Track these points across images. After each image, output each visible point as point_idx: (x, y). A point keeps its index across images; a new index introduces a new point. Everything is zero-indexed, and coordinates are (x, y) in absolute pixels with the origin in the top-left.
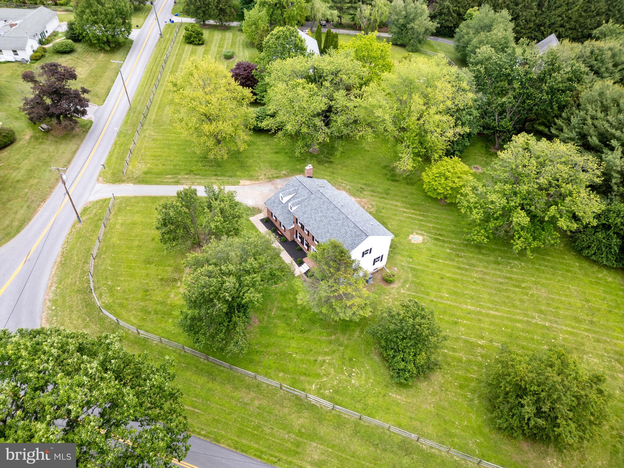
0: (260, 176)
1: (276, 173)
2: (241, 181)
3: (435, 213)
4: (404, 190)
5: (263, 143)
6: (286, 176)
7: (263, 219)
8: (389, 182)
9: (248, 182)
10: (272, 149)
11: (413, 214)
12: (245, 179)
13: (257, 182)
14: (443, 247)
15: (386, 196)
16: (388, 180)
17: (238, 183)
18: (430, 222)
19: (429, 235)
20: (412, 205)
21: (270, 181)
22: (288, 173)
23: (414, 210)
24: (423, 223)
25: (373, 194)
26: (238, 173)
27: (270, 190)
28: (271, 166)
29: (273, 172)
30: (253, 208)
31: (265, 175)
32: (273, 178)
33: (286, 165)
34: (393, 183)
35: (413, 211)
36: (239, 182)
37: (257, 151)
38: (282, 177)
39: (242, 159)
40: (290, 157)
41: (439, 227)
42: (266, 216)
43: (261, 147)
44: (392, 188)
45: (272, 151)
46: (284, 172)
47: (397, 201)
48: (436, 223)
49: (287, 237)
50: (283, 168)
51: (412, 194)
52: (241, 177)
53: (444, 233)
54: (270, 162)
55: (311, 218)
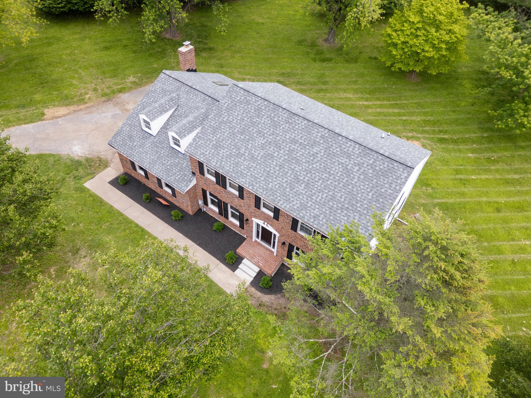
0: (86, 93)
1: (116, 84)
2: (46, 111)
3: (412, 97)
4: (347, 72)
5: (76, 36)
6: (137, 85)
7: (117, 179)
8: (317, 65)
9: (62, 111)
10: (96, 44)
11: (381, 106)
12: (54, 106)
13: (82, 107)
14: (460, 151)
15: (324, 87)
16: (314, 60)
17: (41, 117)
18: (412, 114)
19: (426, 135)
20: (371, 92)
21: (109, 100)
22: (141, 79)
23: (378, 99)
24: (404, 118)
25: (303, 87)
26: (37, 97)
27: (114, 116)
28: (104, 72)
29: (110, 82)
30: (87, 160)
31: (95, 90)
32: (114, 92)
33: (131, 67)
34: (324, 64)
35: (378, 102)
36: (43, 114)
37: (68, 52)
38: (130, 89)
39: (39, 70)
40: (134, 52)
41: (432, 118)
42: (122, 171)
43: (74, 44)
44: (327, 73)
45: (96, 47)
46: (131, 79)
47: (345, 90)
48: (425, 114)
49: (183, 207)
50: (127, 72)
51: (362, 75)
52: (45, 104)
53: (446, 127)
54: (99, 66)
55: (240, 155)
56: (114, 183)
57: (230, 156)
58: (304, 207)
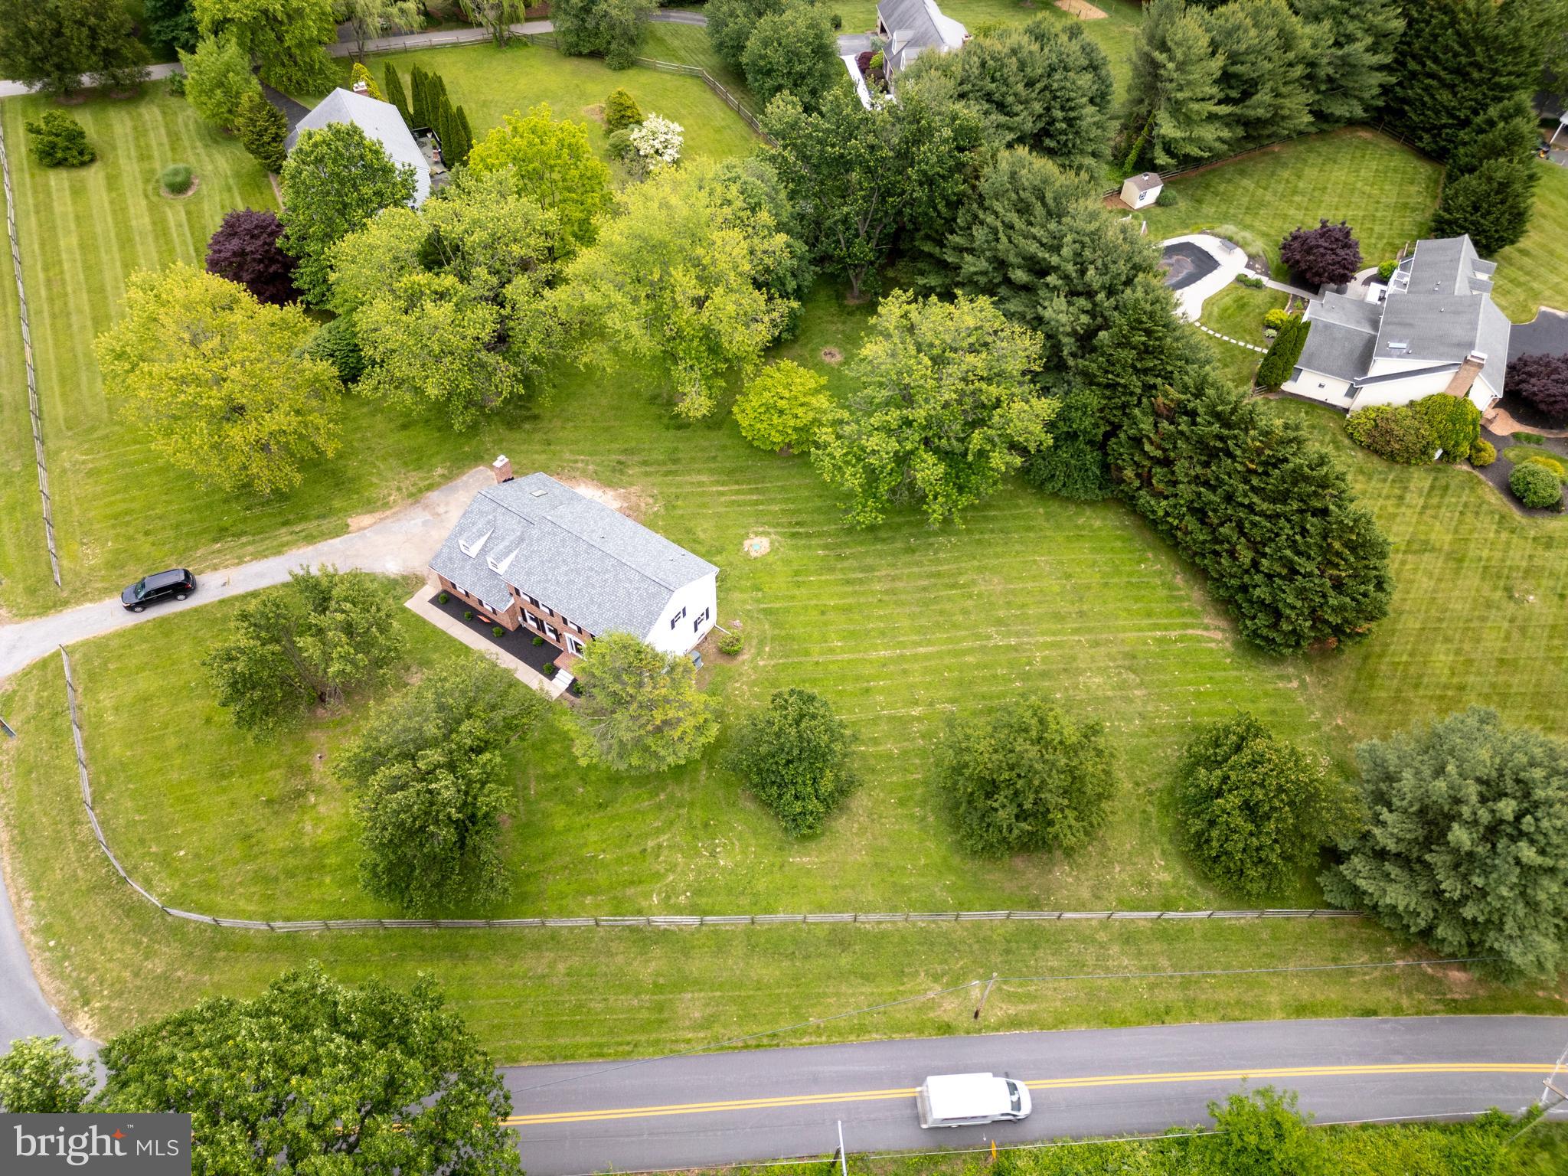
0: (390, 495)
1: (422, 479)
2: (349, 521)
3: (778, 479)
4: (706, 444)
5: (365, 410)
6: (447, 478)
7: (437, 597)
8: (672, 433)
9: (366, 520)
10: (391, 420)
11: (738, 492)
12: (358, 514)
13: (388, 513)
14: (809, 547)
15: (674, 468)
16: (667, 428)
17: (344, 529)
18: (772, 501)
19: (779, 530)
20: (731, 472)
21: (417, 502)
22: (451, 472)
23: (737, 483)
24: (761, 507)
25: (648, 469)
26: (337, 504)
27: (425, 523)
28: (406, 464)
29: (415, 476)
30: (404, 578)
31: (399, 489)
32: (420, 491)
33: (438, 453)
34: (680, 433)
35: (736, 487)
36: (347, 526)
37: (359, 435)
38: (439, 485)
39: (331, 466)
40: (439, 430)
41: (792, 507)
42: (440, 588)
43: (365, 423)
44: (681, 446)
45: (392, 426)
46: (440, 471)
47: (699, 472)
48: (787, 500)
49: (504, 624)
50: (434, 460)
51: (724, 448)
52: (347, 511)
53: (804, 517)
54: (399, 455)
55: (547, 581)
56: (434, 601)
57: (539, 582)
58: (596, 623)
